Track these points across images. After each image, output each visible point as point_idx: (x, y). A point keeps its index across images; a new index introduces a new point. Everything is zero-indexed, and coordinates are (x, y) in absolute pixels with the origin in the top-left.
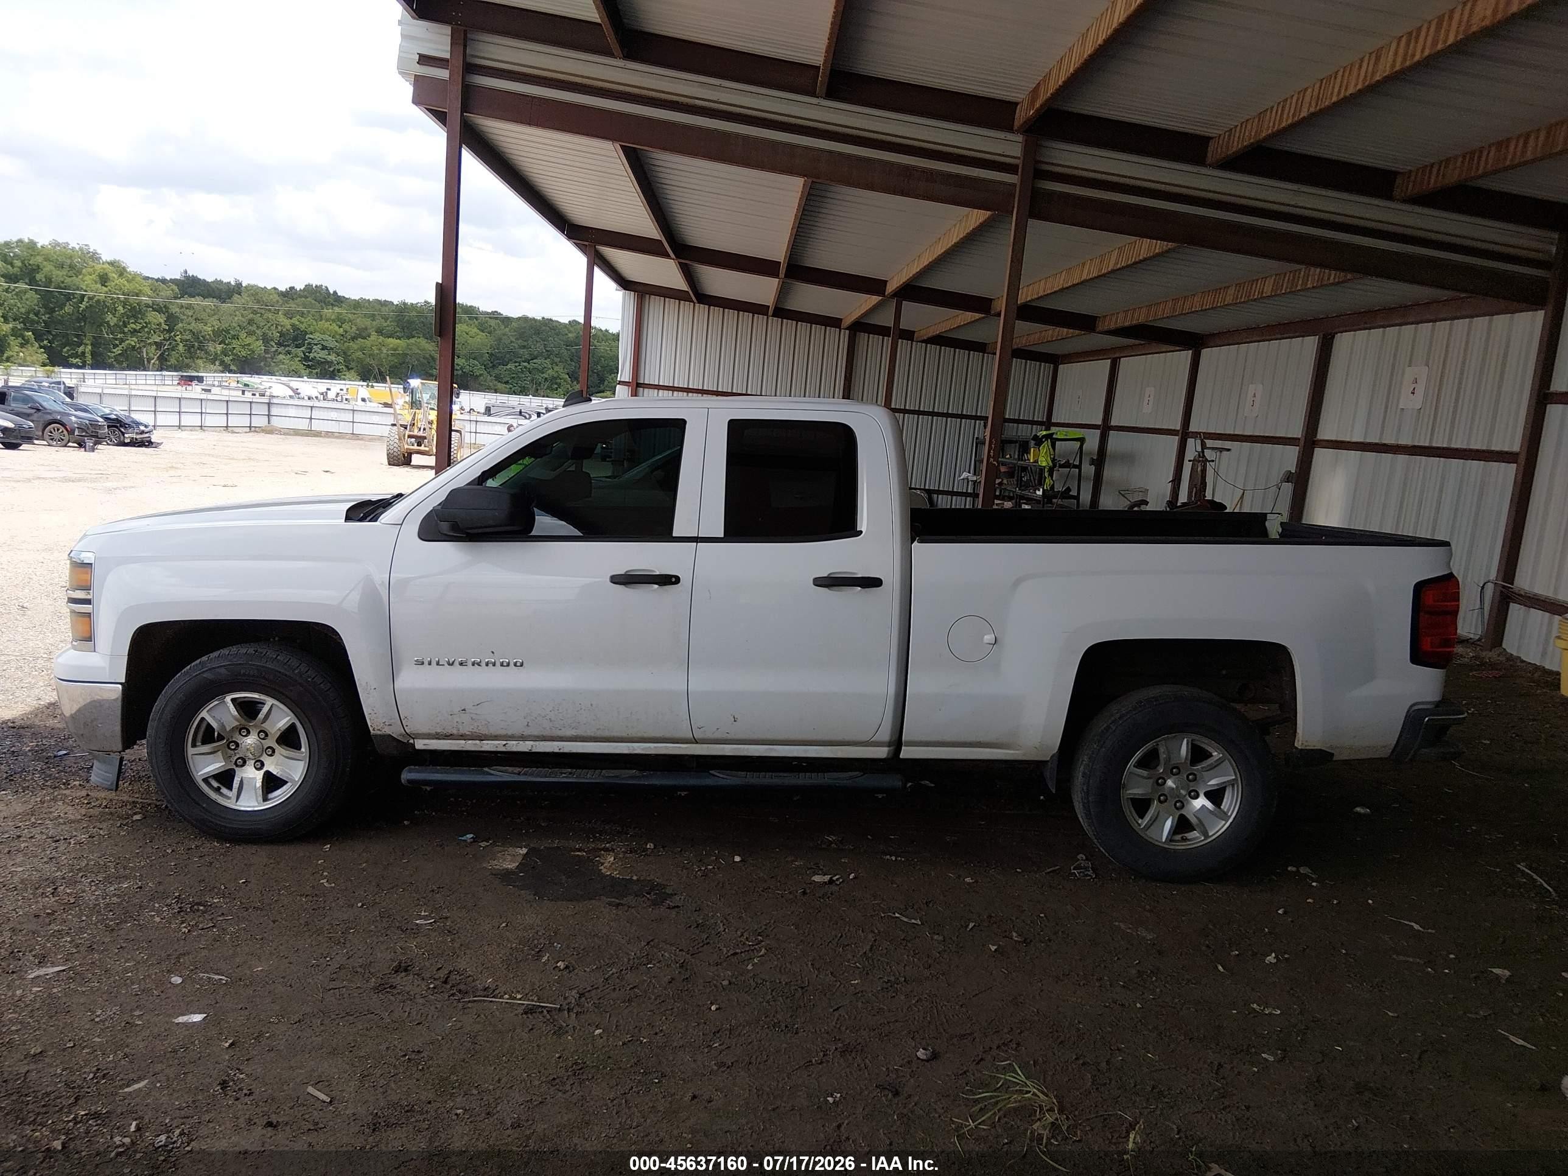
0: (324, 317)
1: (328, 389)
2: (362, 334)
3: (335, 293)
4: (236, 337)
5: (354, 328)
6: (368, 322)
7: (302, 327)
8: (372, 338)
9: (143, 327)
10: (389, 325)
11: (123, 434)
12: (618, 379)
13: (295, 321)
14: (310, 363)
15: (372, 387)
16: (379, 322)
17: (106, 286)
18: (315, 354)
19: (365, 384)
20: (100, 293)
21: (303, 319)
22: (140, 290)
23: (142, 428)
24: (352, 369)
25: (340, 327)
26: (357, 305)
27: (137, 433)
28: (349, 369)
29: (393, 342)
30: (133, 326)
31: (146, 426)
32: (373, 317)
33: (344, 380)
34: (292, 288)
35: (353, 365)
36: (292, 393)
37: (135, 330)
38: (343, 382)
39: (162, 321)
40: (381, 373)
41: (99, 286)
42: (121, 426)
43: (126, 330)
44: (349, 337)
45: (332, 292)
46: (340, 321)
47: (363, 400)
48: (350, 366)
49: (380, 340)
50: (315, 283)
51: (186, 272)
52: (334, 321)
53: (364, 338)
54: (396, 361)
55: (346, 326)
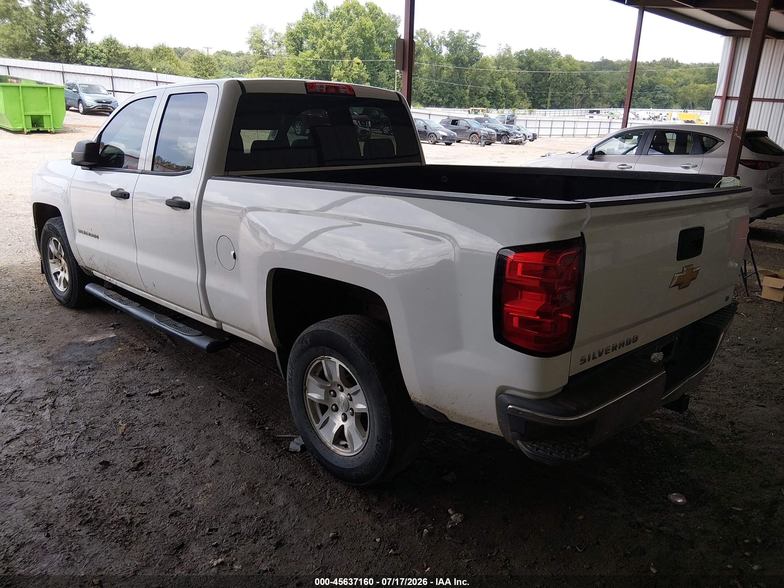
0: (667, 75)
1: (661, 114)
2: (686, 83)
3: (677, 61)
4: (619, 89)
5: (682, 80)
6: (691, 76)
7: (655, 81)
8: (691, 84)
9: (575, 87)
10: (703, 77)
11: (509, 138)
12: (715, 95)
13: (651, 78)
14: (655, 100)
15: (687, 112)
16: (698, 75)
17: (560, 68)
18: (658, 96)
19: (683, 110)
20: (558, 71)
21: (655, 77)
22: (576, 69)
23: (517, 135)
24: (677, 102)
25: (675, 80)
26: (687, 66)
27: (514, 138)
28: (676, 102)
29: (702, 86)
30: (570, 87)
31: (519, 135)
32: (694, 73)
33: (672, 109)
34: (654, 61)
35: (678, 100)
36: (634, 117)
37: (571, 89)
38: (671, 110)
39: (584, 83)
40: (693, 104)
41: (557, 68)
42: (508, 135)
43: (567, 89)
44: (679, 85)
45: (675, 61)
46: (675, 76)
47: (674, 119)
48: (677, 101)
49: (695, 86)
50: (666, 57)
51: (603, 57)
52: (672, 77)
53: (687, 85)
54: (702, 97)
55: (678, 79)
